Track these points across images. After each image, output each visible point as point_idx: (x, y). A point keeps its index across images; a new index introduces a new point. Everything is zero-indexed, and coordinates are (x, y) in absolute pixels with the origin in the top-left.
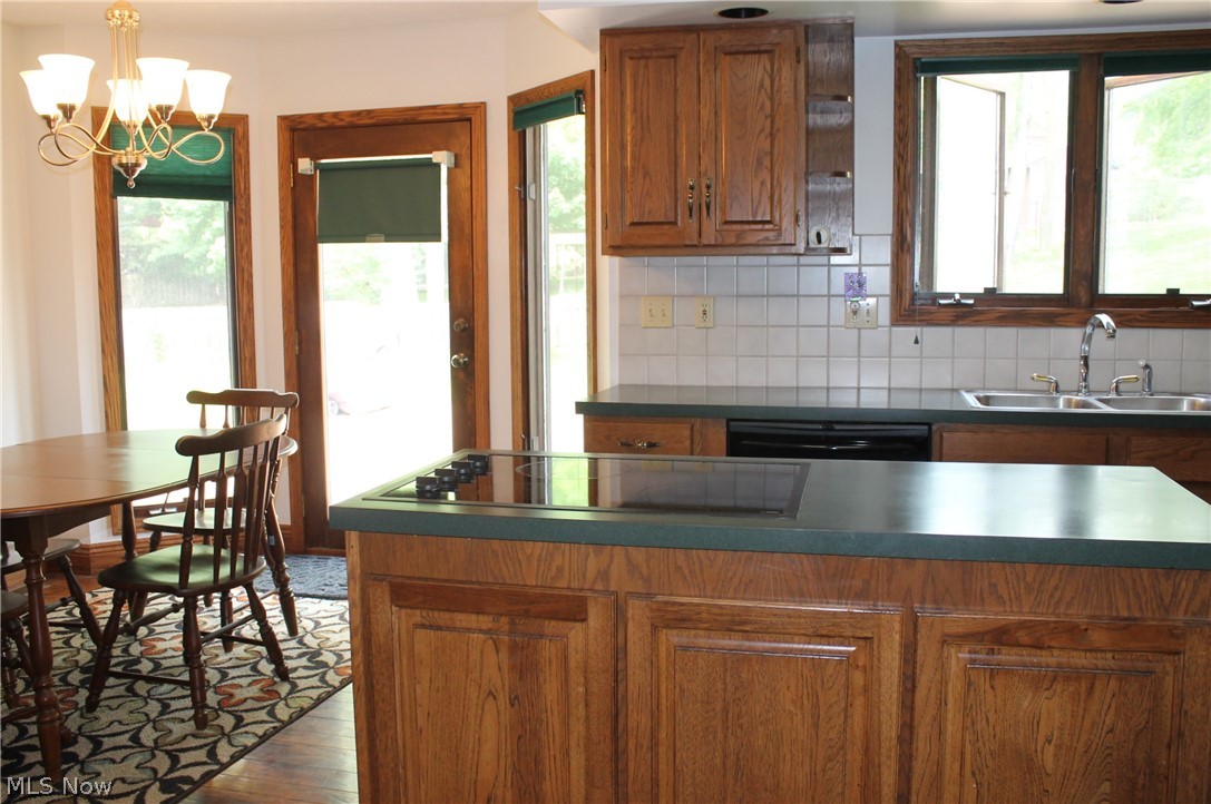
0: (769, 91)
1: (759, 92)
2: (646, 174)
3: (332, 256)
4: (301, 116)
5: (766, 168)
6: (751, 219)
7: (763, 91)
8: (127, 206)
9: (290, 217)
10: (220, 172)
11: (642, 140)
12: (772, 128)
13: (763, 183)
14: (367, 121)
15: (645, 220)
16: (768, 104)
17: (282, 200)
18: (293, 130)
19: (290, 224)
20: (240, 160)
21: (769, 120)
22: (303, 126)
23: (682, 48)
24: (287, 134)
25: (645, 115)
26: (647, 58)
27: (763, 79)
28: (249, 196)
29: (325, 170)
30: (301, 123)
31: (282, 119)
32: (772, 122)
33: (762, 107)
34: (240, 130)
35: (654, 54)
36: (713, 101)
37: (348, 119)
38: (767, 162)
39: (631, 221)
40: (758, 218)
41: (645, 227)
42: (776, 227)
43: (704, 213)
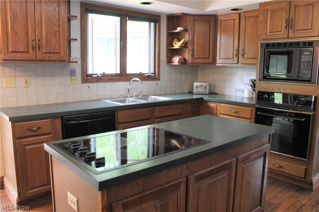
0: (58, 11)
1: (55, 11)
2: (16, 35)
5: (57, 36)
6: (53, 52)
7: (56, 11)
11: (14, 22)
12: (59, 23)
13: (56, 41)
15: (17, 51)
16: (57, 16)
21: (58, 21)
25: (15, 13)
27: (56, 8)
32: (59, 22)
33: (56, 16)
36: (40, 12)
38: (57, 34)
39: (11, 51)
40: (55, 52)
41: (17, 53)
42: (60, 54)
43: (38, 49)
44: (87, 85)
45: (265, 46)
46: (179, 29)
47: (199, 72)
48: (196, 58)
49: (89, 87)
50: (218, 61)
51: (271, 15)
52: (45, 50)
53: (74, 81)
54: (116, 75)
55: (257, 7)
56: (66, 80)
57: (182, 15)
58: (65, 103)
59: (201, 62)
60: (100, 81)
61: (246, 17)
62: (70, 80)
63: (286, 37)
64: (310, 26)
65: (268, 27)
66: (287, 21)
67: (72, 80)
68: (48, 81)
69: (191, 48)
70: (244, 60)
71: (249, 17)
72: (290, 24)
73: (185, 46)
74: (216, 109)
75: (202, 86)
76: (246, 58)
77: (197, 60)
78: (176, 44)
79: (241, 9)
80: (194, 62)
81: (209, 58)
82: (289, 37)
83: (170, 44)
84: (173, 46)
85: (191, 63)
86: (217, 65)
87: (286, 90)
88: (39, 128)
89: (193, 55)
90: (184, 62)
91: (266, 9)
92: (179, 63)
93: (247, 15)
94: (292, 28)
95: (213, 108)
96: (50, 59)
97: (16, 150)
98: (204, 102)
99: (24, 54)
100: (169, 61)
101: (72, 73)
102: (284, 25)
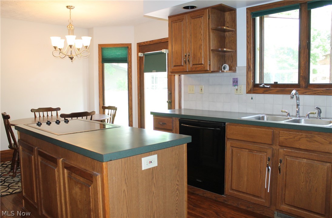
0: (202, 28)
2: (177, 53)
3: (147, 76)
4: (141, 43)
5: (201, 49)
6: (198, 63)
7: (200, 28)
8: (106, 65)
9: (139, 67)
10: (125, 57)
12: (203, 38)
13: (201, 53)
14: (152, 43)
15: (176, 65)
17: (137, 62)
18: (140, 46)
19: (139, 68)
20: (129, 54)
21: (202, 36)
22: (141, 45)
23: (183, 19)
24: (138, 47)
25: (176, 37)
26: (176, 22)
27: (200, 25)
28: (131, 62)
29: (146, 55)
30: (141, 44)
31: (138, 44)
33: (200, 32)
34: (129, 47)
35: (178, 21)
36: (190, 32)
37: (149, 43)
42: (204, 65)
49: (252, 99)
53: (239, 91)
62: (235, 89)
96: (197, 70)
99: (180, 68)
101: (235, 82)
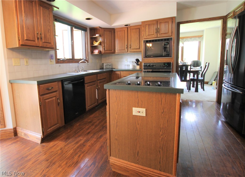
12: (50, 25)
13: (49, 35)
27: (48, 14)
38: (50, 31)
39: (26, 39)
40: (49, 42)
41: (28, 41)
42: (51, 44)
43: (40, 40)
44: (58, 65)
45: (146, 41)
46: (97, 35)
47: (102, 58)
48: (106, 50)
49: (60, 66)
50: (116, 51)
51: (148, 27)
52: (44, 40)
53: (52, 62)
54: (70, 59)
55: (141, 24)
56: (48, 61)
57: (99, 28)
58: (48, 76)
59: (108, 52)
60: (64, 62)
61: (131, 29)
62: (50, 61)
63: (156, 37)
64: (167, 31)
65: (147, 33)
66: (156, 29)
67: (51, 61)
68: (39, 62)
69: (103, 45)
70: (131, 50)
71: (132, 29)
72: (158, 31)
73: (100, 44)
74: (120, 75)
75: (108, 65)
76: (132, 49)
77: (107, 51)
78: (95, 43)
79: (129, 25)
80: (105, 52)
81: (112, 50)
82: (158, 37)
83: (92, 43)
84: (94, 45)
85: (104, 53)
86: (116, 53)
87: (157, 61)
88: (52, 88)
89: (104, 49)
90: (100, 52)
91: (145, 25)
92: (98, 53)
93: (131, 28)
94: (159, 33)
95: (119, 74)
96: (47, 47)
97: (41, 103)
98: (113, 72)
99: (32, 42)
100: (92, 52)
101: (51, 57)
102: (155, 31)
